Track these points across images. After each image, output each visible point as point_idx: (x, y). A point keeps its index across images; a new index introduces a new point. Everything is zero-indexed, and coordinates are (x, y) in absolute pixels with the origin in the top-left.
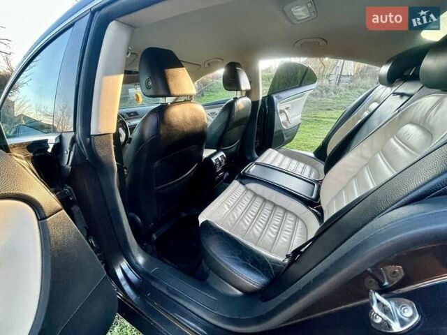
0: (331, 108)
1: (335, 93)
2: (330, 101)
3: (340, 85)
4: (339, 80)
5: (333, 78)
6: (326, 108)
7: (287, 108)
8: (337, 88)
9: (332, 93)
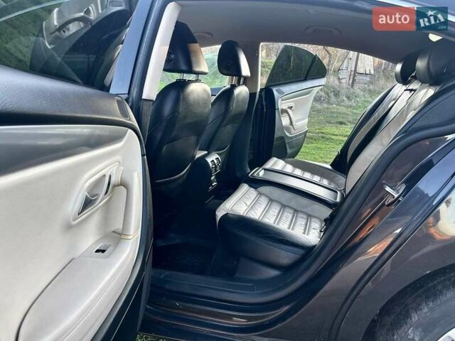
0: (344, 120)
1: (348, 98)
2: (343, 109)
3: (356, 87)
4: (354, 80)
5: (344, 75)
6: (336, 120)
7: (291, 108)
8: (351, 90)
9: (345, 98)
